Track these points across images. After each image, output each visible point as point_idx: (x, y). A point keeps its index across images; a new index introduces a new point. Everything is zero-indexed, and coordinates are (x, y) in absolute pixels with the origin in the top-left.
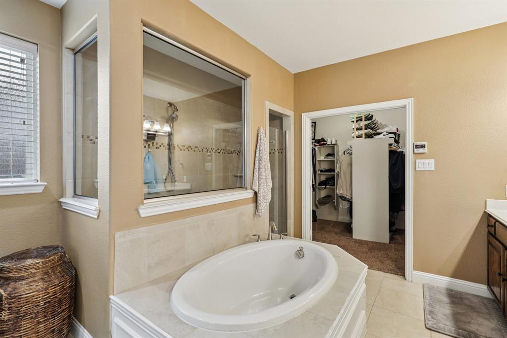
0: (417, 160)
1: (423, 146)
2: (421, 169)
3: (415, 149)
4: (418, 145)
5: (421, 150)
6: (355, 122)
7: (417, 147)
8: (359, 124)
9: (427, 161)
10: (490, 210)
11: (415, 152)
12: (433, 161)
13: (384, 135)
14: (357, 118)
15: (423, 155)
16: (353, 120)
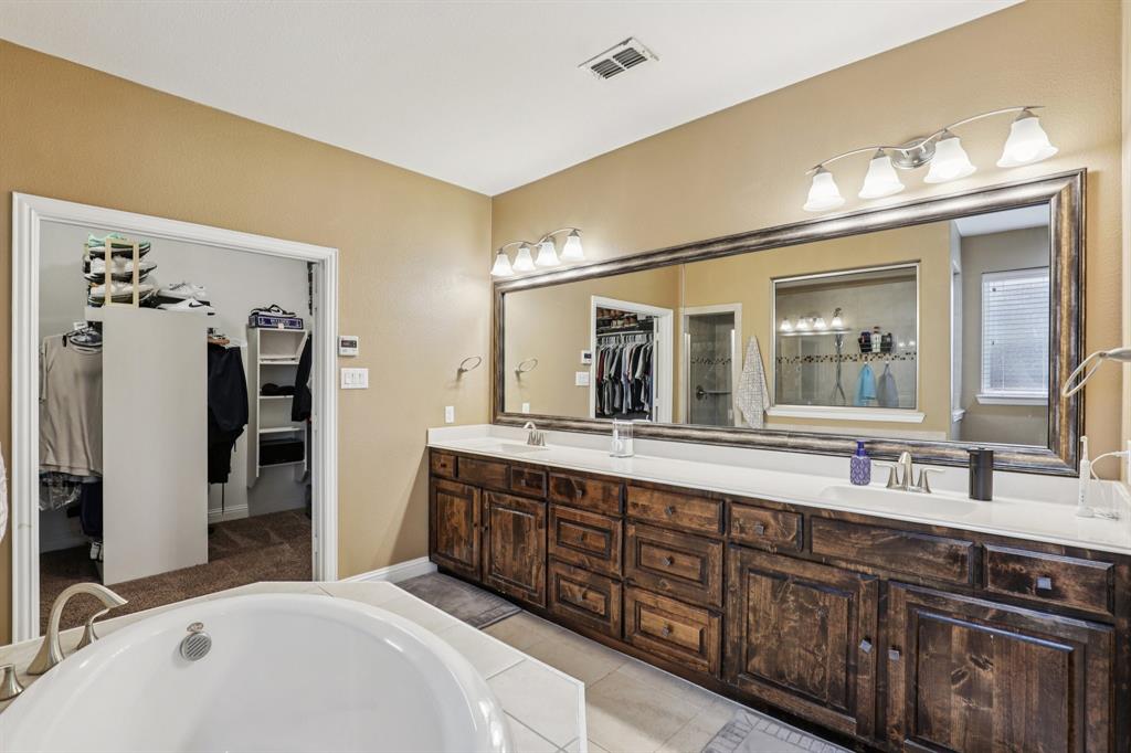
0: (343, 370)
1: (352, 344)
2: (350, 387)
3: (342, 349)
4: (346, 341)
5: (350, 351)
6: (108, 255)
7: (345, 344)
8: (121, 266)
9: (358, 370)
10: (433, 443)
11: (342, 353)
12: (365, 372)
13: (191, 305)
14: (113, 246)
15: (353, 359)
16: (100, 249)
